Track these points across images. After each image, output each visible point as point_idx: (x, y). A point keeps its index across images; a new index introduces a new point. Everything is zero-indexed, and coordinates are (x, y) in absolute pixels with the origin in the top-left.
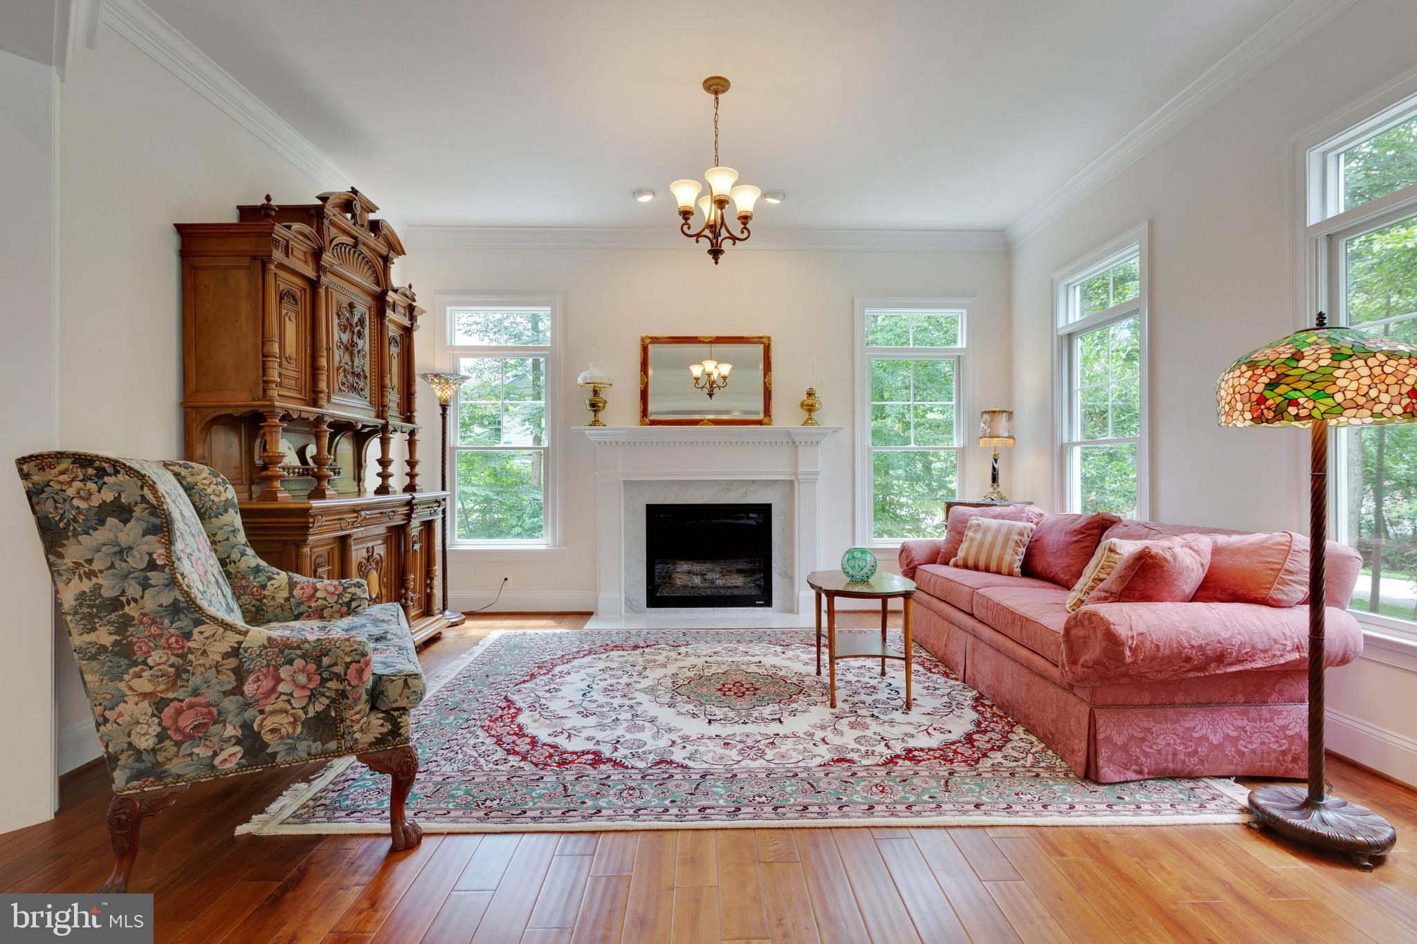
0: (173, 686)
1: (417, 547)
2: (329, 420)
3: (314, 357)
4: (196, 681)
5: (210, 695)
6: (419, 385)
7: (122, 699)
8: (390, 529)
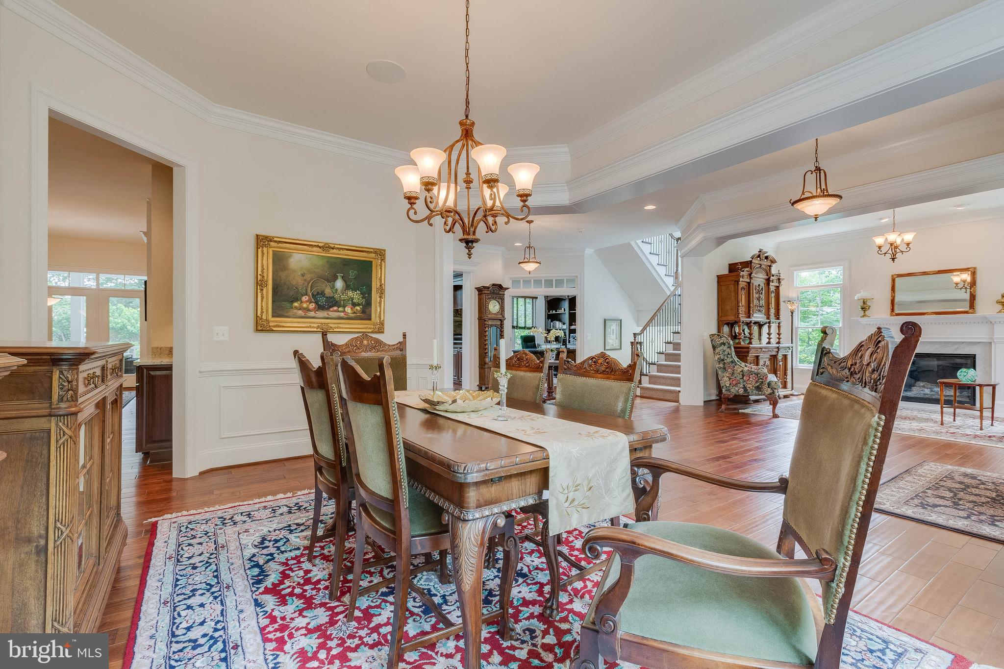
0: (732, 376)
1: (781, 363)
2: (753, 322)
3: (749, 304)
4: (736, 375)
5: (738, 379)
6: (782, 303)
7: (724, 377)
8: (771, 356)
